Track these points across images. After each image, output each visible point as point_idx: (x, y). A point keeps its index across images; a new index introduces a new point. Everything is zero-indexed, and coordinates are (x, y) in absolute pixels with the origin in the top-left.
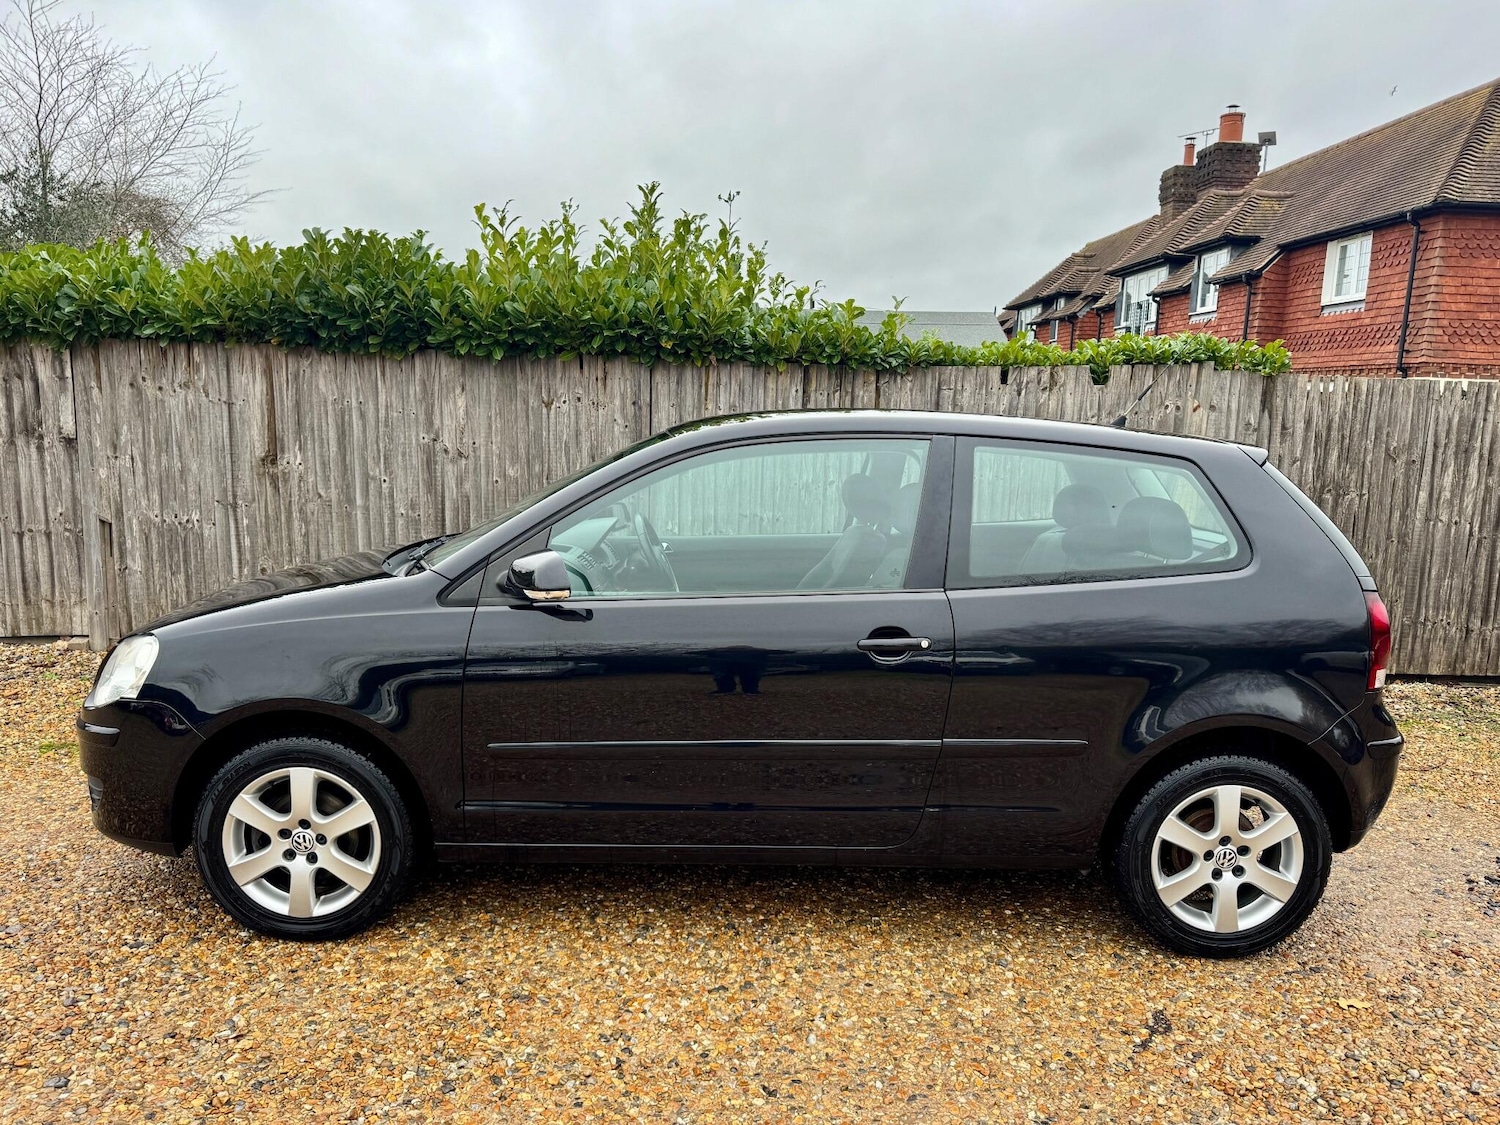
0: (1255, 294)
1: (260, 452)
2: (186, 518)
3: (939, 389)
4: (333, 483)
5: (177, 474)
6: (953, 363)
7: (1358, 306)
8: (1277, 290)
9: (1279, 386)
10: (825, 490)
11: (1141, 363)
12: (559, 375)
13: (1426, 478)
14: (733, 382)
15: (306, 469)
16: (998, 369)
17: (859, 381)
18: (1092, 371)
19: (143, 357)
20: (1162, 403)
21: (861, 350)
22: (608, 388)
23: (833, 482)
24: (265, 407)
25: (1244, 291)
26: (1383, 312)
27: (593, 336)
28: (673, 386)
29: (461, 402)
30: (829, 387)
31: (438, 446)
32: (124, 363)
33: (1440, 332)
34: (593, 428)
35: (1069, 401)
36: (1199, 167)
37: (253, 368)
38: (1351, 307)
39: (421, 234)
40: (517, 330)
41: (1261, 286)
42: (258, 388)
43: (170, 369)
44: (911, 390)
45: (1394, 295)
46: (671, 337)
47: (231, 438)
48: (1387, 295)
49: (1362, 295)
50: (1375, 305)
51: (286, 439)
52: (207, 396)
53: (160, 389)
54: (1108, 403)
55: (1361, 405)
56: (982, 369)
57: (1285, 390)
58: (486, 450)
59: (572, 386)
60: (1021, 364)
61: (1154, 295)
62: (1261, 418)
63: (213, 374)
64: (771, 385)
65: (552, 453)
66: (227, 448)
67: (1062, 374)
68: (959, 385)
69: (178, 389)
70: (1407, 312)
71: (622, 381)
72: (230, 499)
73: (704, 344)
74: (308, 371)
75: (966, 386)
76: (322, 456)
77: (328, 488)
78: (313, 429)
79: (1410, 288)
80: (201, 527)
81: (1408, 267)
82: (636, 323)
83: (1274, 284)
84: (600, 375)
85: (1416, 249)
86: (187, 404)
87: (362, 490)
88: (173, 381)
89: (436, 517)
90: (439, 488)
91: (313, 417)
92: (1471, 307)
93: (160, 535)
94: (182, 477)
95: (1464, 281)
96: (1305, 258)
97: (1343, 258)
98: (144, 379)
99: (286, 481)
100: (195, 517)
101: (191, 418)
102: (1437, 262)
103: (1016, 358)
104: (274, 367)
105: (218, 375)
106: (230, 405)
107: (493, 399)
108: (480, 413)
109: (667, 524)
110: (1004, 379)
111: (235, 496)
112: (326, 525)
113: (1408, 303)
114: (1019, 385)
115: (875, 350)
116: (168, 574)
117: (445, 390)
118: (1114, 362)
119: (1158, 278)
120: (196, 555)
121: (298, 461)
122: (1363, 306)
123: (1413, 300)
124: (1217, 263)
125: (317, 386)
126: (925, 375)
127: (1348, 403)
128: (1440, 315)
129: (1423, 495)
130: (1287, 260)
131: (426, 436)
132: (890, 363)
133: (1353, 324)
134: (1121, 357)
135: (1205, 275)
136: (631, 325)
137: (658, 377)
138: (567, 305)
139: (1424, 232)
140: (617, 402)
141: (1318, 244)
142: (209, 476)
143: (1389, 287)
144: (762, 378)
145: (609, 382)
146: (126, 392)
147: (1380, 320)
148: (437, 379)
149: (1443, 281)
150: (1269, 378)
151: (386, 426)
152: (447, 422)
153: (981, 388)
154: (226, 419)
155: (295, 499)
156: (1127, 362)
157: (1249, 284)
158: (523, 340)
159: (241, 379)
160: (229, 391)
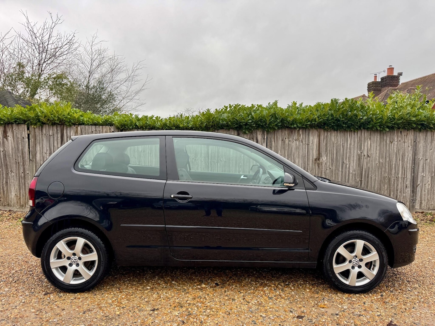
1: (315, 157)
4: (334, 165)
12: (395, 135)
15: (327, 161)
19: (286, 133)
22: (408, 138)
24: (318, 145)
28: (425, 137)
29: (369, 143)
31: (363, 154)
34: (403, 148)
36: (381, 81)
37: (315, 135)
42: (316, 140)
43: (293, 135)
47: (308, 154)
51: (322, 153)
52: (302, 142)
53: (290, 141)
58: (375, 155)
59: (398, 137)
63: (304, 137)
65: (392, 155)
66: (306, 156)
69: (294, 141)
71: (410, 136)
74: (330, 135)
76: (332, 158)
77: (332, 166)
78: (330, 151)
84: (406, 134)
86: (297, 145)
87: (341, 167)
88: (293, 139)
89: (360, 173)
90: (362, 165)
91: (330, 147)
98: (286, 138)
99: (321, 165)
101: (297, 148)
104: (321, 135)
105: (305, 137)
106: (308, 145)
107: (378, 141)
108: (374, 145)
109: (422, 174)
111: (308, 169)
112: (331, 176)
117: (365, 140)
121: (325, 159)
125: (332, 139)
131: (359, 152)
140: (410, 141)
142: (301, 164)
145: (408, 136)
146: (280, 142)
148: (363, 137)
151: (349, 149)
152: (365, 148)
154: (307, 148)
155: (323, 170)
159: (311, 138)
160: (308, 141)
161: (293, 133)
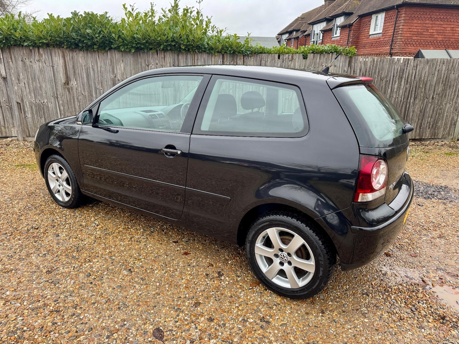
0: (351, 31)
1: (63, 81)
2: (43, 101)
3: (261, 61)
4: (86, 90)
5: (39, 88)
6: (265, 53)
7: (380, 35)
8: (357, 30)
9: (353, 60)
10: (229, 91)
11: (316, 53)
12: (151, 57)
13: (390, 85)
14: (202, 59)
15: (78, 86)
16: (277, 55)
17: (238, 58)
18: (303, 55)
19: (24, 52)
20: (322, 65)
21: (239, 49)
22: (166, 60)
23: (231, 89)
24: (64, 67)
25: (348, 30)
26: (387, 37)
27: (160, 45)
28: (185, 60)
29: (122, 65)
30: (230, 60)
31: (117, 79)
32: (19, 54)
33: (402, 43)
35: (297, 64)
37: (59, 55)
38: (378, 35)
39: (106, 13)
40: (138, 43)
41: (353, 28)
42: (61, 61)
43: (33, 55)
44: (253, 61)
45: (390, 31)
46: (184, 45)
47: (54, 77)
48: (388, 32)
49: (381, 31)
50: (385, 34)
51: (71, 77)
53: (31, 62)
54: (307, 65)
55: (375, 65)
56: (273, 55)
57: (355, 61)
59: (155, 60)
60: (284, 53)
61: (322, 31)
62: (348, 69)
63: (47, 57)
64: (213, 59)
66: (53, 80)
67: (295, 56)
68: (267, 59)
69: (36, 62)
70: (393, 37)
71: (170, 58)
72: (56, 95)
73: (193, 47)
74: (76, 56)
75: (269, 60)
76: (82, 82)
77: (85, 92)
78: (79, 74)
79: (395, 29)
80: (48, 104)
81: (394, 23)
82: (173, 40)
83: (356, 28)
84: (163, 56)
85: (397, 17)
86: (40, 67)
87: (95, 92)
88: (35, 60)
91: (78, 70)
92: (411, 35)
93: (35, 106)
94: (40, 89)
95: (410, 27)
96: (366, 20)
97: (376, 20)
98: (25, 59)
99: (72, 90)
100: (46, 101)
101: (41, 71)
102: (402, 21)
103: (282, 51)
104: (66, 55)
105: (48, 57)
106: (53, 67)
107: (132, 64)
108: (128, 68)
110: (279, 58)
111: (57, 95)
112: (85, 103)
113: (394, 34)
114: (283, 59)
115: (243, 49)
116: (39, 118)
117: (117, 62)
118: (309, 53)
119: (323, 25)
120: (47, 112)
121: (75, 84)
122: (381, 35)
123: (395, 33)
124: (340, 21)
125: (79, 61)
126: (257, 56)
127: (371, 64)
128: (402, 38)
129: (389, 90)
130: (360, 20)
131: (113, 76)
132: (247, 53)
133: (378, 40)
134: (311, 51)
135: (337, 25)
136: (172, 41)
137: (180, 57)
138: (153, 35)
139: (399, 12)
140: (168, 65)
141: (370, 15)
142: (48, 89)
143: (389, 29)
144: (210, 57)
145: (165, 58)
146: (20, 63)
147: (386, 39)
148: (115, 58)
149: (404, 27)
150: (351, 57)
151: (101, 73)
152: (118, 71)
153: (273, 61)
154: (52, 71)
155: (75, 95)
156: (312, 53)
157: (349, 28)
158: (140, 46)
159: (55, 59)
160: (52, 62)
161: (33, 53)
